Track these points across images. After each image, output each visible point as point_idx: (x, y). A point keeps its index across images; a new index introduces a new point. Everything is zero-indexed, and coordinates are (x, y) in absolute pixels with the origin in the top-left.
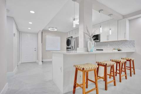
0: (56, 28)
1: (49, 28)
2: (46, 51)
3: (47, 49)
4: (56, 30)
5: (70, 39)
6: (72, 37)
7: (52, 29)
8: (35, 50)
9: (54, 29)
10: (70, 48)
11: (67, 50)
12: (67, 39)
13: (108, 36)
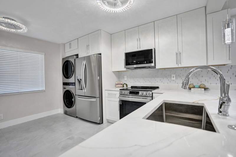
5: (72, 60)
10: (73, 83)
11: (65, 90)
12: (63, 59)
13: (179, 53)
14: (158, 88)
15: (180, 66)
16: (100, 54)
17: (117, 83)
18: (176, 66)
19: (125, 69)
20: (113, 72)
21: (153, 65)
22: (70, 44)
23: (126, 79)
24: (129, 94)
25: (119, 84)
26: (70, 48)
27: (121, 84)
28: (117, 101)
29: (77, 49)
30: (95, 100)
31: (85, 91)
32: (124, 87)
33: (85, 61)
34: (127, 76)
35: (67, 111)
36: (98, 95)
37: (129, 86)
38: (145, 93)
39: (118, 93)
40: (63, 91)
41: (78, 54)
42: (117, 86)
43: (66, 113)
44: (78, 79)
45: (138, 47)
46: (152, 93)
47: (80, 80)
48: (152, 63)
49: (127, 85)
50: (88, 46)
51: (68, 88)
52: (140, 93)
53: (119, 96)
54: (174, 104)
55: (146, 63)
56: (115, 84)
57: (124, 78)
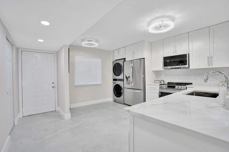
0: (97, 41)
1: (83, 40)
2: (76, 86)
3: (77, 83)
4: (96, 45)
5: (121, 62)
6: (125, 59)
7: (88, 42)
8: (53, 87)
9: (93, 42)
10: (122, 79)
11: (115, 84)
12: (113, 62)
13: (210, 57)
14: (191, 84)
15: (211, 67)
16: (144, 58)
17: (155, 80)
18: (208, 67)
19: (163, 69)
20: (153, 71)
21: (187, 66)
22: (119, 51)
23: (163, 77)
24: (167, 88)
25: (157, 81)
26: (119, 53)
27: (159, 81)
28: (157, 93)
29: (124, 54)
30: (140, 91)
31: (132, 85)
32: (161, 83)
33: (132, 64)
34: (164, 75)
35: (116, 100)
36: (142, 88)
37: (166, 82)
38: (180, 87)
39: (158, 87)
40: (113, 85)
41: (125, 58)
42: (156, 82)
43: (115, 101)
44: (126, 77)
45: (175, 53)
46: (186, 87)
47: (128, 77)
48: (187, 65)
49: (164, 81)
50: (134, 53)
51: (118, 82)
52: (177, 87)
53: (159, 89)
54: (201, 92)
55: (181, 65)
56: (154, 81)
57: (161, 76)
